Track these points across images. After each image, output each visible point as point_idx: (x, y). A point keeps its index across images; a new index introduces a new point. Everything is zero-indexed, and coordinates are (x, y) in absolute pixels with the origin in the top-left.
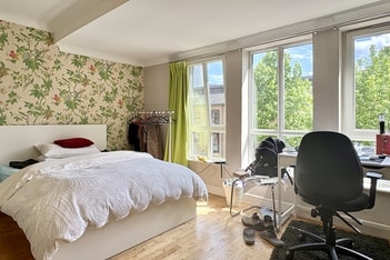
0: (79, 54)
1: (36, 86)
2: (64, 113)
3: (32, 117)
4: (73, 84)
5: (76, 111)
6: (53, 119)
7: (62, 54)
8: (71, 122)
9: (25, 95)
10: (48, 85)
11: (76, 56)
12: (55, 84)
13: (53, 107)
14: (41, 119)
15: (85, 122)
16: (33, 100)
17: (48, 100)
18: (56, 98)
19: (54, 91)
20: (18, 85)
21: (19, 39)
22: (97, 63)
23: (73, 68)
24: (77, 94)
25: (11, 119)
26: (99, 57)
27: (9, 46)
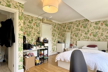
0: (97, 21)
1: (86, 32)
2: (93, 38)
3: (85, 39)
4: (95, 30)
5: (96, 37)
6: (89, 40)
7: (92, 23)
8: (94, 40)
9: (83, 34)
10: (88, 31)
11: (96, 22)
12: (90, 31)
13: (90, 37)
14: (87, 39)
15: (99, 40)
16: (85, 35)
17: (88, 35)
18: (90, 34)
19: (90, 33)
20: (82, 32)
21: (82, 23)
22: (104, 22)
23: (95, 25)
24: (96, 33)
25: (81, 40)
26: (104, 20)
27: (81, 25)
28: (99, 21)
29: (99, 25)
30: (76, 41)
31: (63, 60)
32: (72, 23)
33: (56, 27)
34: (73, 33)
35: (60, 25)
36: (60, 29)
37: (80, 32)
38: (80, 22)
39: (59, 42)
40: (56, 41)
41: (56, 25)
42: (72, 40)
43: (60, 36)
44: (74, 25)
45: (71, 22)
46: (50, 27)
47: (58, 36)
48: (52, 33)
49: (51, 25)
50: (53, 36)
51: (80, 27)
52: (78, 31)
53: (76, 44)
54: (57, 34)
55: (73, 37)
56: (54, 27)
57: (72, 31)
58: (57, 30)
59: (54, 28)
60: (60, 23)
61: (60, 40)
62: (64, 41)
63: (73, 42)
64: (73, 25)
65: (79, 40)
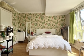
0: (50, 16)
1: (43, 23)
2: (47, 27)
3: (42, 28)
4: (49, 21)
5: (49, 27)
6: (45, 28)
7: (47, 16)
8: (48, 29)
9: (41, 24)
10: (45, 22)
14: (44, 28)
15: (51, 29)
17: (45, 25)
19: (46, 23)
20: (40, 23)
21: (40, 15)
22: (54, 17)
23: (49, 18)
24: (49, 23)
25: (39, 28)
26: (54, 15)
27: (39, 17)
28: (51, 16)
29: (51, 18)
30: (36, 29)
31: (37, 48)
32: (32, 14)
33: (16, 16)
34: (33, 23)
35: (20, 14)
36: (20, 19)
37: (39, 22)
38: (39, 14)
39: (19, 31)
40: (16, 30)
41: (16, 14)
42: (32, 28)
43: (19, 25)
44: (34, 16)
45: (30, 14)
46: (10, 14)
47: (18, 25)
48: (13, 22)
49: (12, 13)
50: (14, 24)
51: (38, 18)
52: (37, 22)
53: (36, 32)
54: (17, 23)
55: (32, 26)
56: (15, 15)
57: (32, 21)
58: (17, 19)
59: (14, 17)
60: (20, 13)
61: (20, 29)
62: (24, 30)
63: (33, 31)
64: (32, 16)
65: (38, 29)
